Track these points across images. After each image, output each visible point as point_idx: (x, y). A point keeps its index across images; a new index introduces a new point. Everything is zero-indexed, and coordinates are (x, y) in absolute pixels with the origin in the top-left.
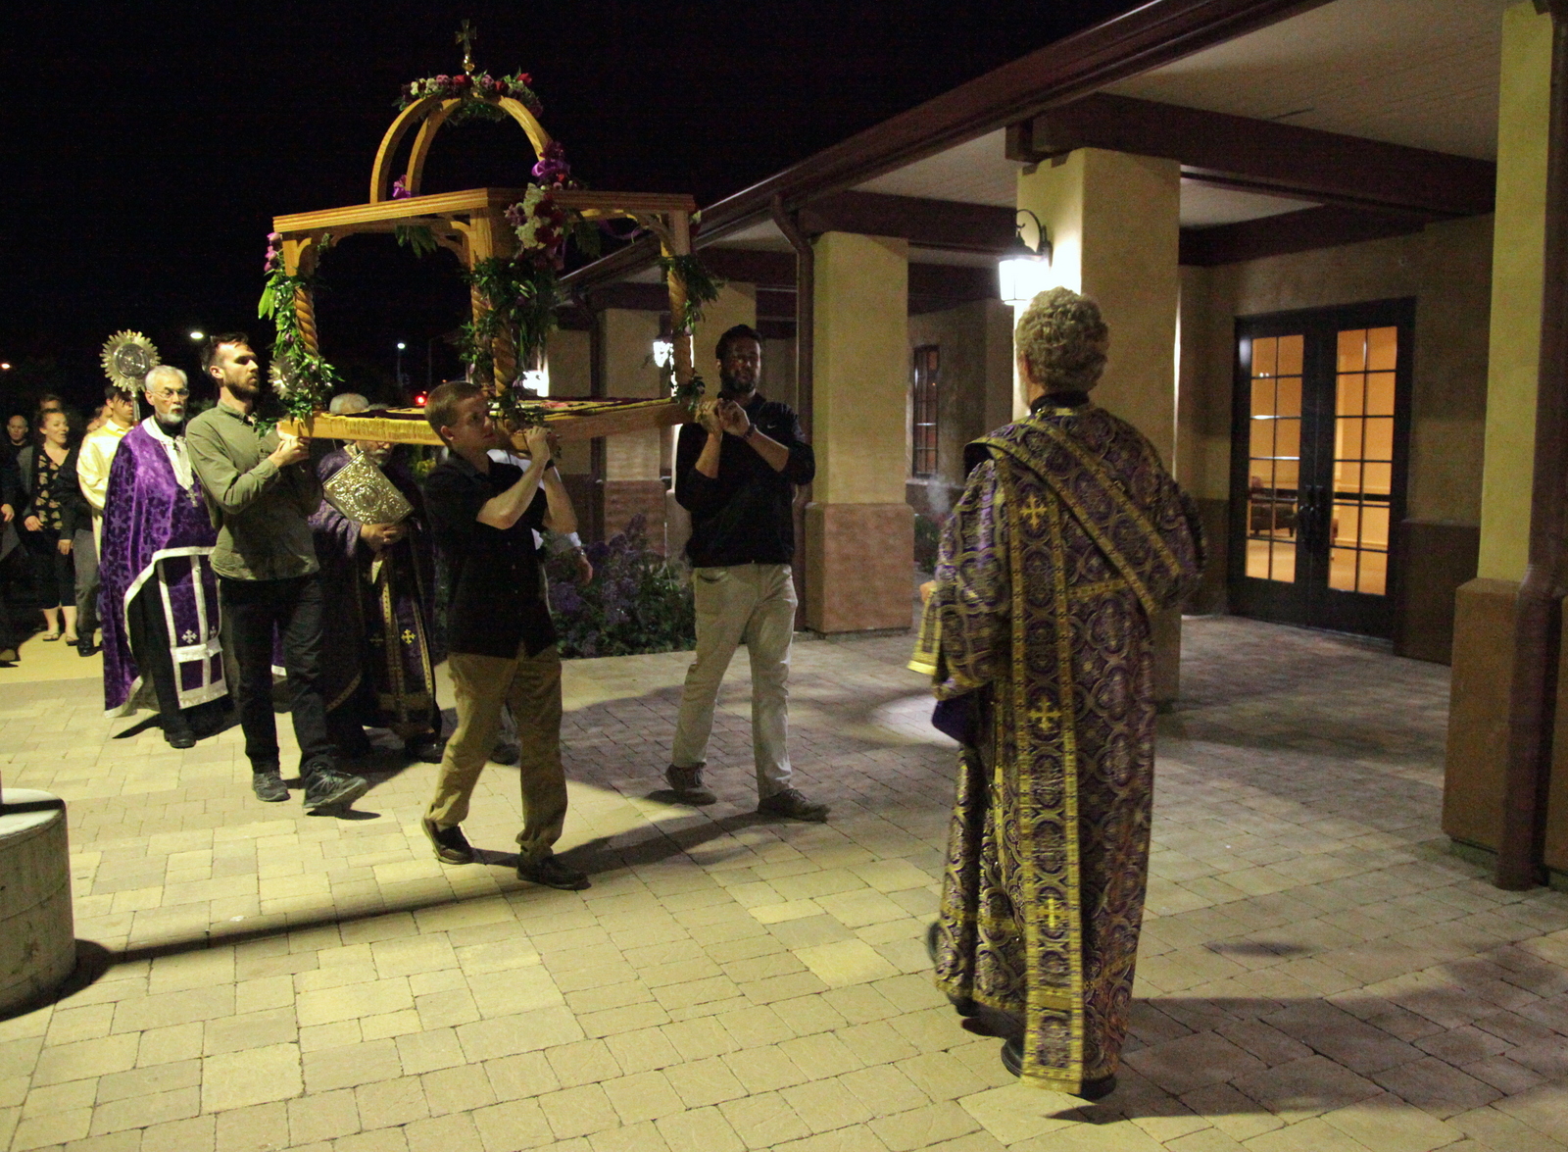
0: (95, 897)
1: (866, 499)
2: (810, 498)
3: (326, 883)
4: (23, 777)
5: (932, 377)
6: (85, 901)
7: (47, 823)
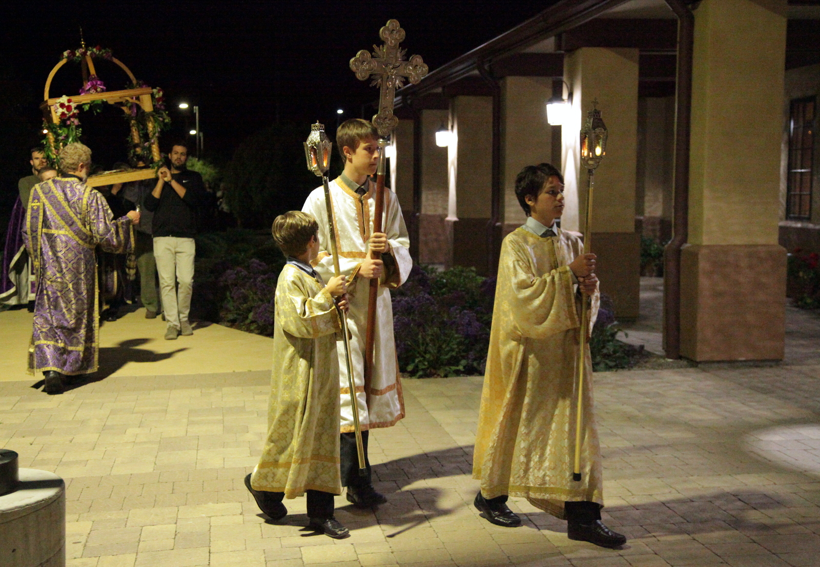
0: (84, 560)
1: (738, 241)
2: (685, 240)
3: (263, 559)
4: (39, 457)
5: (808, 125)
6: (77, 562)
7: (50, 499)
